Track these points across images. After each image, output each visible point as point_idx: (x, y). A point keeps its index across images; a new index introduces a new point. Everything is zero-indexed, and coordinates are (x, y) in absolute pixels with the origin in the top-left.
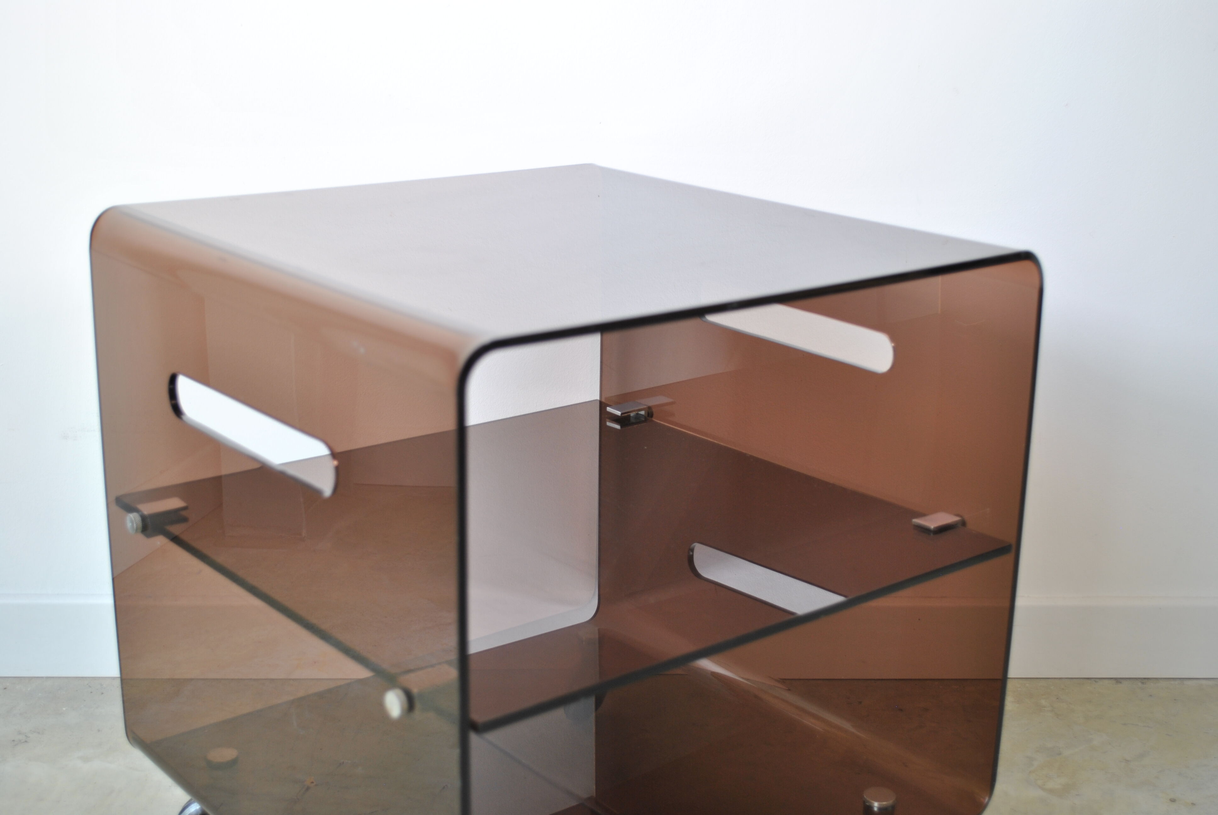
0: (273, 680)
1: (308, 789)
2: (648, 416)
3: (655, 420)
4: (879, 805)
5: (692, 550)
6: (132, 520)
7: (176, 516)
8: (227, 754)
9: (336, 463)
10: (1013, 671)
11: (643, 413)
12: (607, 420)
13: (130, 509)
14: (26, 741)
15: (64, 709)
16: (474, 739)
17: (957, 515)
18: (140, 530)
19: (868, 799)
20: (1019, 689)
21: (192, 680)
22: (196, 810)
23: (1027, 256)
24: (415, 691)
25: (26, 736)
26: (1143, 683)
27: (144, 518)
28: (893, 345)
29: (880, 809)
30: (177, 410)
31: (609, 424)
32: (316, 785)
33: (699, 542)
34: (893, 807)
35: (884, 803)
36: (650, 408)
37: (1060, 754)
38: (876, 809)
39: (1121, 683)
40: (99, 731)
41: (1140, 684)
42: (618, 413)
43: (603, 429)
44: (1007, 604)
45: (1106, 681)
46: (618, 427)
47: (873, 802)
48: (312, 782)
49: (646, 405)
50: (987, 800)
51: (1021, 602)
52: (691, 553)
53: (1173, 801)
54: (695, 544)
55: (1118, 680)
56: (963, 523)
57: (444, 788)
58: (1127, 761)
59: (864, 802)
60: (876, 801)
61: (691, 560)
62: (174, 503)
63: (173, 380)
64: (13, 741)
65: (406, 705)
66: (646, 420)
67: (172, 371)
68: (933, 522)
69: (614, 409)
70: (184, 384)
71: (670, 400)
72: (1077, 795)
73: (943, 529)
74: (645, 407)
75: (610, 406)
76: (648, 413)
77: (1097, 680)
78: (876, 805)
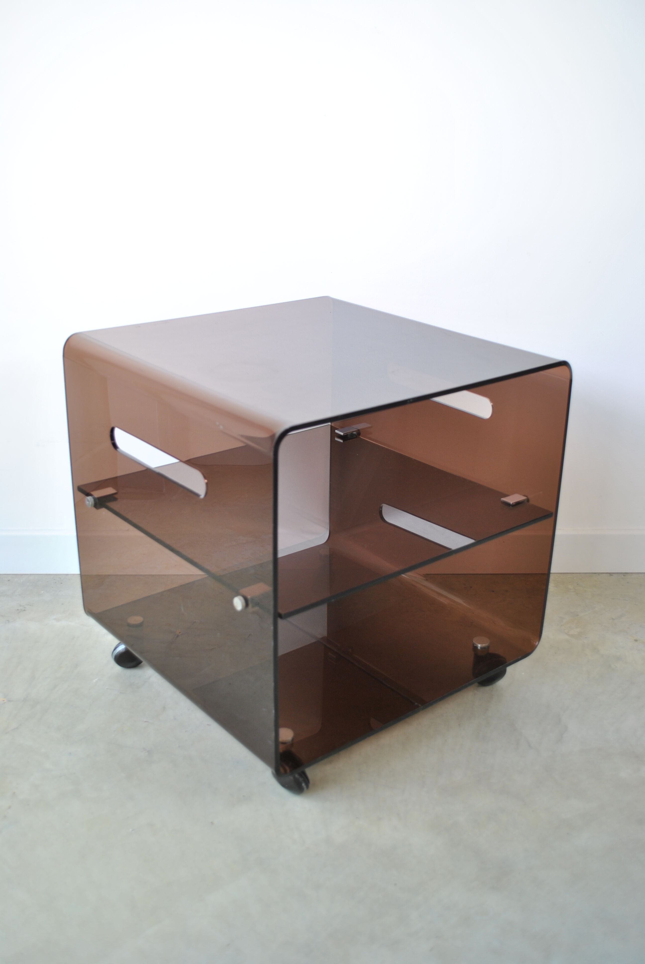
0: (153, 575)
1: (178, 636)
2: (358, 435)
3: (362, 437)
4: (481, 646)
5: (381, 508)
6: (89, 501)
7: (111, 498)
8: (136, 620)
9: (206, 481)
10: (553, 570)
11: (355, 433)
12: (336, 437)
13: (88, 494)
14: (25, 610)
15: (42, 592)
16: (280, 622)
17: (524, 496)
18: (93, 506)
19: (475, 643)
20: (557, 579)
21: (109, 575)
22: (122, 649)
23: (564, 364)
24: (249, 597)
25: (24, 607)
26: (624, 576)
27: (95, 499)
28: (492, 404)
29: (481, 648)
30: (115, 446)
31: (337, 439)
32: (182, 634)
33: (385, 504)
34: (488, 647)
35: (484, 645)
36: (359, 430)
37: (578, 615)
38: (479, 648)
39: (612, 575)
40: (62, 604)
41: (622, 576)
42: (342, 434)
43: (332, 441)
44: (551, 534)
45: (604, 574)
46: (341, 441)
47: (478, 644)
48: (180, 633)
49: (356, 429)
50: (537, 643)
51: (558, 532)
52: (381, 509)
53: (636, 641)
54: (382, 505)
55: (611, 574)
56: (528, 500)
57: (250, 635)
58: (613, 619)
59: (473, 644)
60: (479, 644)
61: (381, 513)
62: (109, 491)
63: (112, 431)
64: (18, 610)
65: (244, 604)
66: (356, 437)
67: (113, 426)
68: (512, 499)
69: (339, 431)
70: (119, 434)
71: (369, 425)
72: (586, 638)
73: (518, 504)
74: (356, 430)
75: (337, 429)
76: (358, 433)
77: (600, 574)
78: (479, 646)
